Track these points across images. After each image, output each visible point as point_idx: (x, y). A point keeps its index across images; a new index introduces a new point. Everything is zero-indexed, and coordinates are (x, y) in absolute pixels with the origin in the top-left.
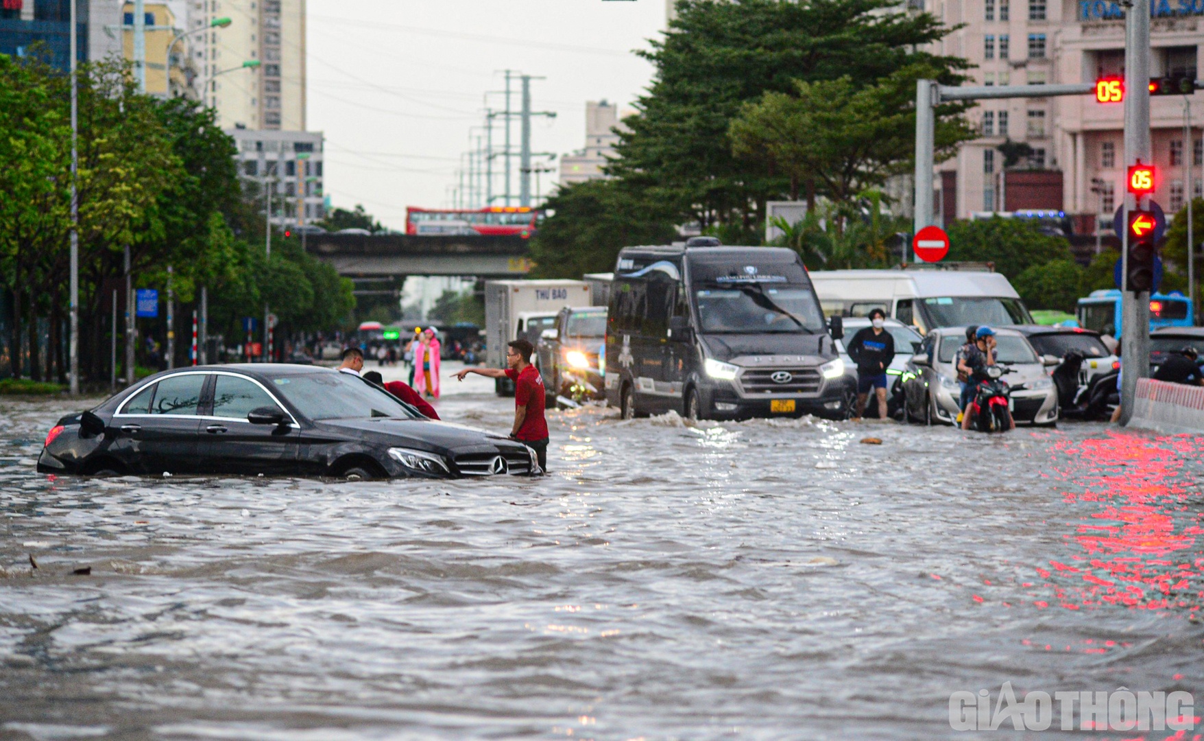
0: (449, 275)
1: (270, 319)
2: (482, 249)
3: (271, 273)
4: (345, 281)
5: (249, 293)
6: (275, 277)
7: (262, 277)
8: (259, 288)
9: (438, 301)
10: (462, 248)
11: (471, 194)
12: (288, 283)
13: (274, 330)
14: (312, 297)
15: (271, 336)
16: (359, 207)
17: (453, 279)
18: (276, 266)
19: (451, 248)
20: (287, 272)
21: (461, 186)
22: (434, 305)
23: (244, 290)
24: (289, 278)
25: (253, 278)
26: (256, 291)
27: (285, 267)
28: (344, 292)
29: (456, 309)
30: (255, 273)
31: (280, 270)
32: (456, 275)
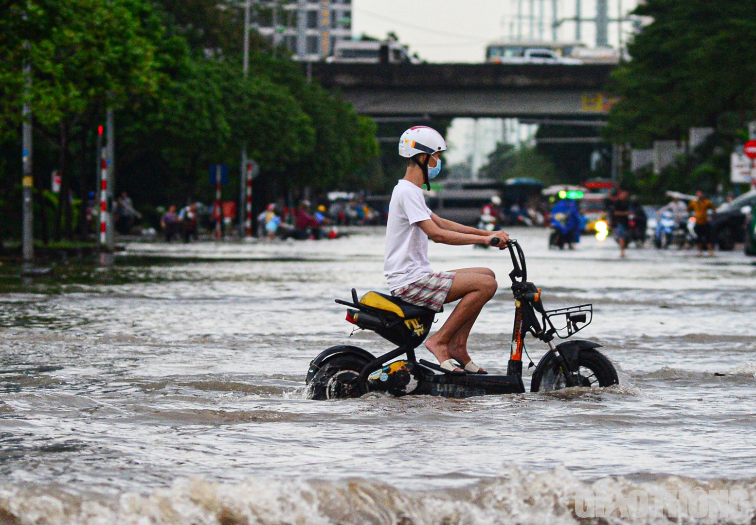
0: (504, 116)
1: (249, 167)
2: (546, 82)
3: (247, 100)
4: (363, 121)
5: (215, 128)
6: (253, 106)
7: (234, 106)
8: (229, 121)
9: (491, 156)
10: (521, 81)
11: (531, 25)
12: (272, 116)
13: (252, 183)
14: (312, 139)
15: (249, 191)
16: (393, 36)
17: (508, 122)
18: (255, 89)
19: (506, 80)
20: (272, 100)
21: (520, 17)
22: (486, 162)
23: (208, 126)
24: (274, 108)
25: (220, 107)
26: (224, 125)
27: (269, 92)
28: (362, 135)
29: (512, 166)
30: (224, 101)
31: (261, 97)
32: (511, 116)
